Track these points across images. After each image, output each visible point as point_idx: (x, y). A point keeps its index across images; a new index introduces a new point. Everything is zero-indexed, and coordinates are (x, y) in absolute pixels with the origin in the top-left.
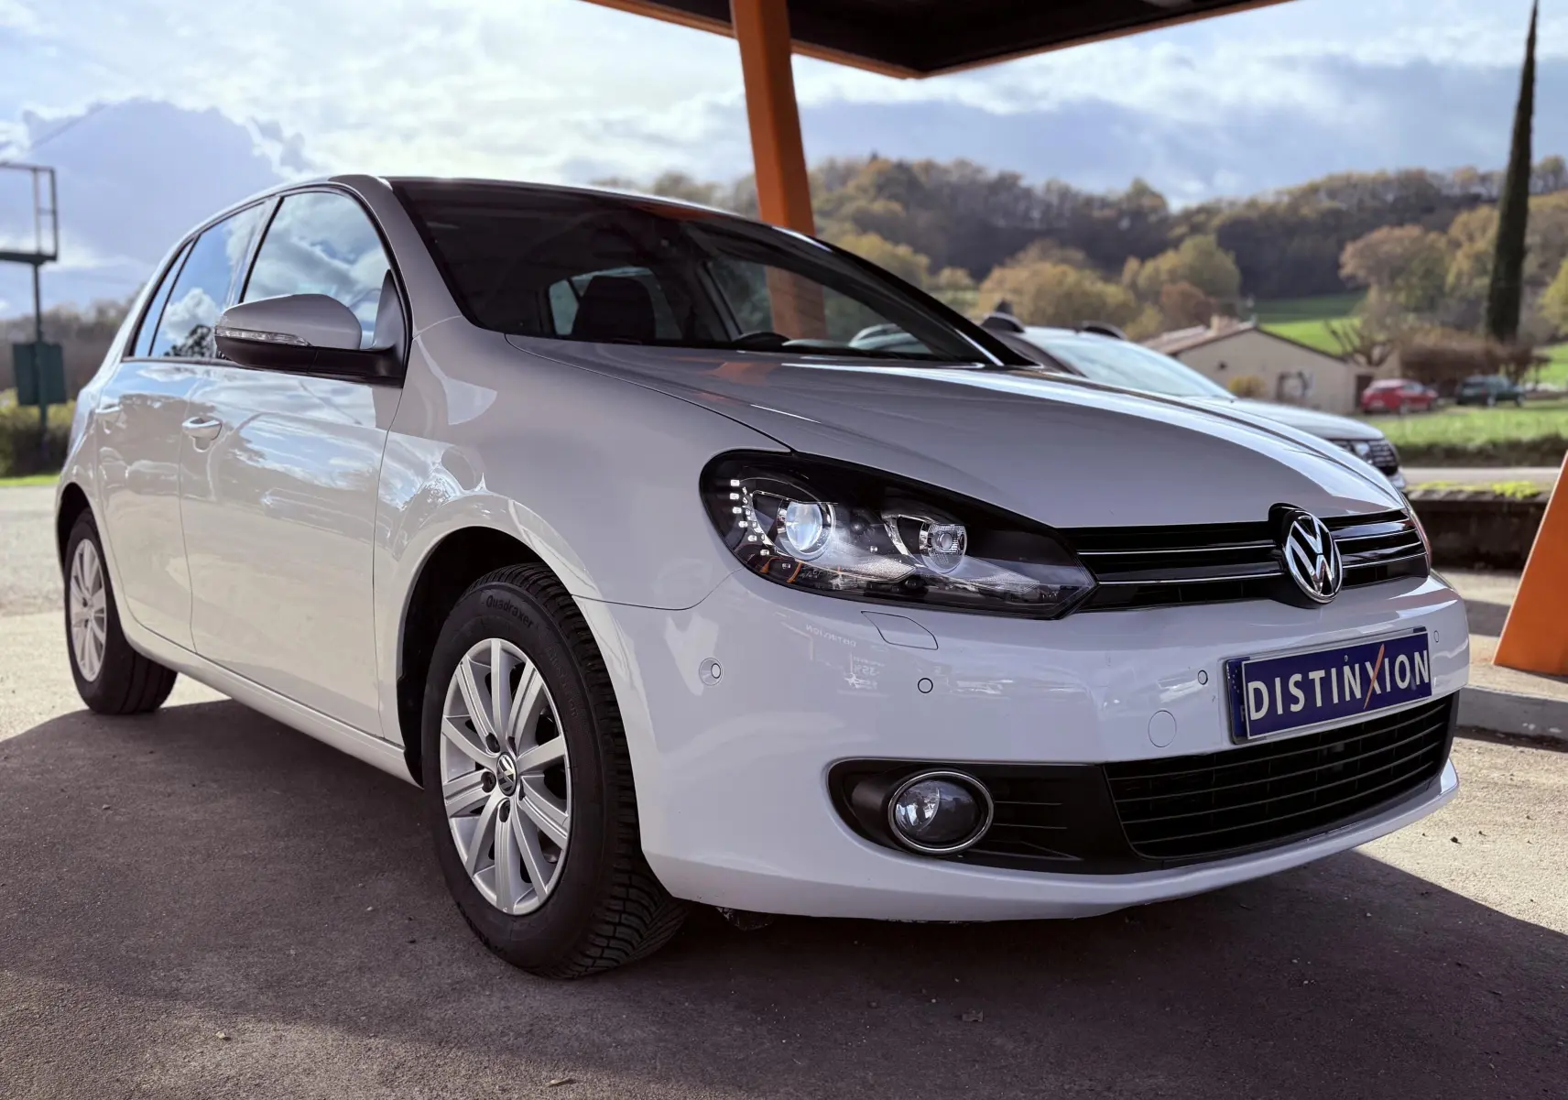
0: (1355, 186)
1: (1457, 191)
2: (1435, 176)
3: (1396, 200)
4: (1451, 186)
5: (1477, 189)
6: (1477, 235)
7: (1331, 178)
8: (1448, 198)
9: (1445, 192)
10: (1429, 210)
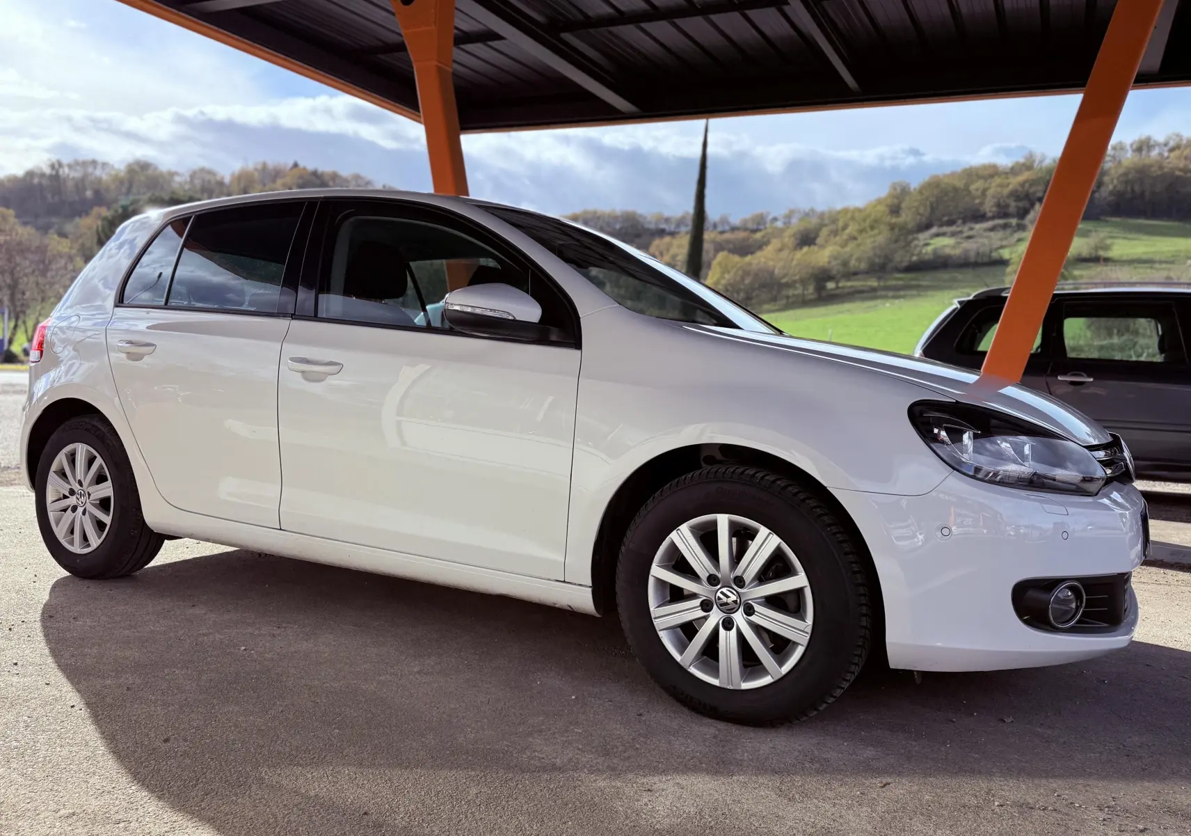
0: (599, 218)
1: (652, 226)
2: (641, 216)
3: (621, 229)
4: (650, 222)
5: (663, 226)
6: (665, 252)
7: (586, 212)
8: (648, 230)
9: (647, 226)
10: (638, 236)
